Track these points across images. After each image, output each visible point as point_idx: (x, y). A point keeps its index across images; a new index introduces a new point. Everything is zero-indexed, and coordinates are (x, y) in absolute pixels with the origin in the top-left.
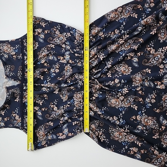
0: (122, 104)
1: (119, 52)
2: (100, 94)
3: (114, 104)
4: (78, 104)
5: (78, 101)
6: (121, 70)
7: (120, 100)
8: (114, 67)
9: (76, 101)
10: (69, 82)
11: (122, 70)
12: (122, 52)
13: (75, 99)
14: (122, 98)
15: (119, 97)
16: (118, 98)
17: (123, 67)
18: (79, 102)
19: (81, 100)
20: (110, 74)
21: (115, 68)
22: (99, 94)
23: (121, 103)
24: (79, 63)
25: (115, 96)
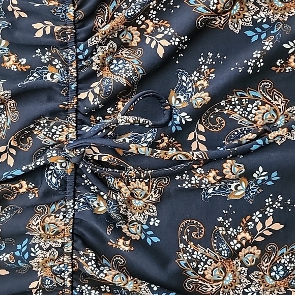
0: (252, 281)
1: (244, 28)
2: (152, 228)
3: (215, 281)
4: (51, 264)
5: (51, 247)
6: (255, 122)
7: (243, 265)
8: (223, 103)
9: (41, 248)
10: (11, 162)
11: (258, 118)
12: (259, 30)
13: (37, 241)
14: (251, 255)
15: (240, 250)
16: (234, 255)
17: (264, 104)
18: (56, 253)
19: (63, 244)
20: (203, 138)
21: (223, 108)
22: (146, 227)
23: (247, 277)
24: (49, 68)
25: (218, 247)
